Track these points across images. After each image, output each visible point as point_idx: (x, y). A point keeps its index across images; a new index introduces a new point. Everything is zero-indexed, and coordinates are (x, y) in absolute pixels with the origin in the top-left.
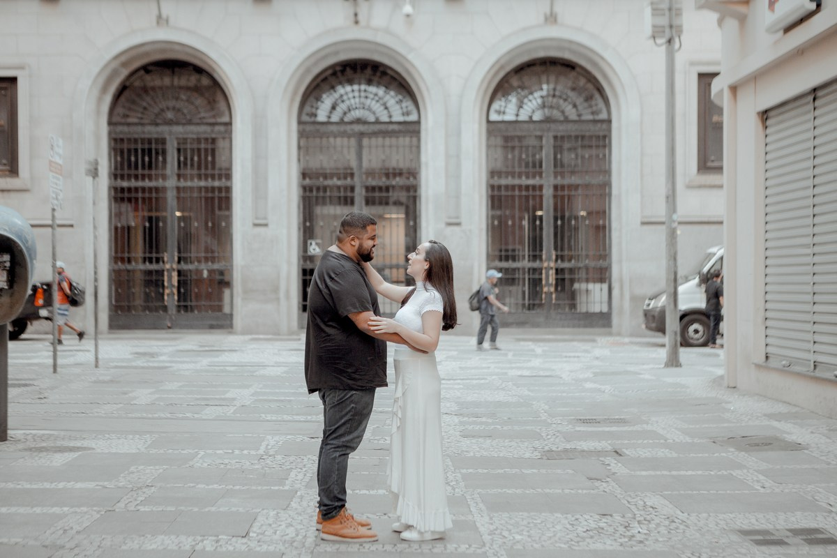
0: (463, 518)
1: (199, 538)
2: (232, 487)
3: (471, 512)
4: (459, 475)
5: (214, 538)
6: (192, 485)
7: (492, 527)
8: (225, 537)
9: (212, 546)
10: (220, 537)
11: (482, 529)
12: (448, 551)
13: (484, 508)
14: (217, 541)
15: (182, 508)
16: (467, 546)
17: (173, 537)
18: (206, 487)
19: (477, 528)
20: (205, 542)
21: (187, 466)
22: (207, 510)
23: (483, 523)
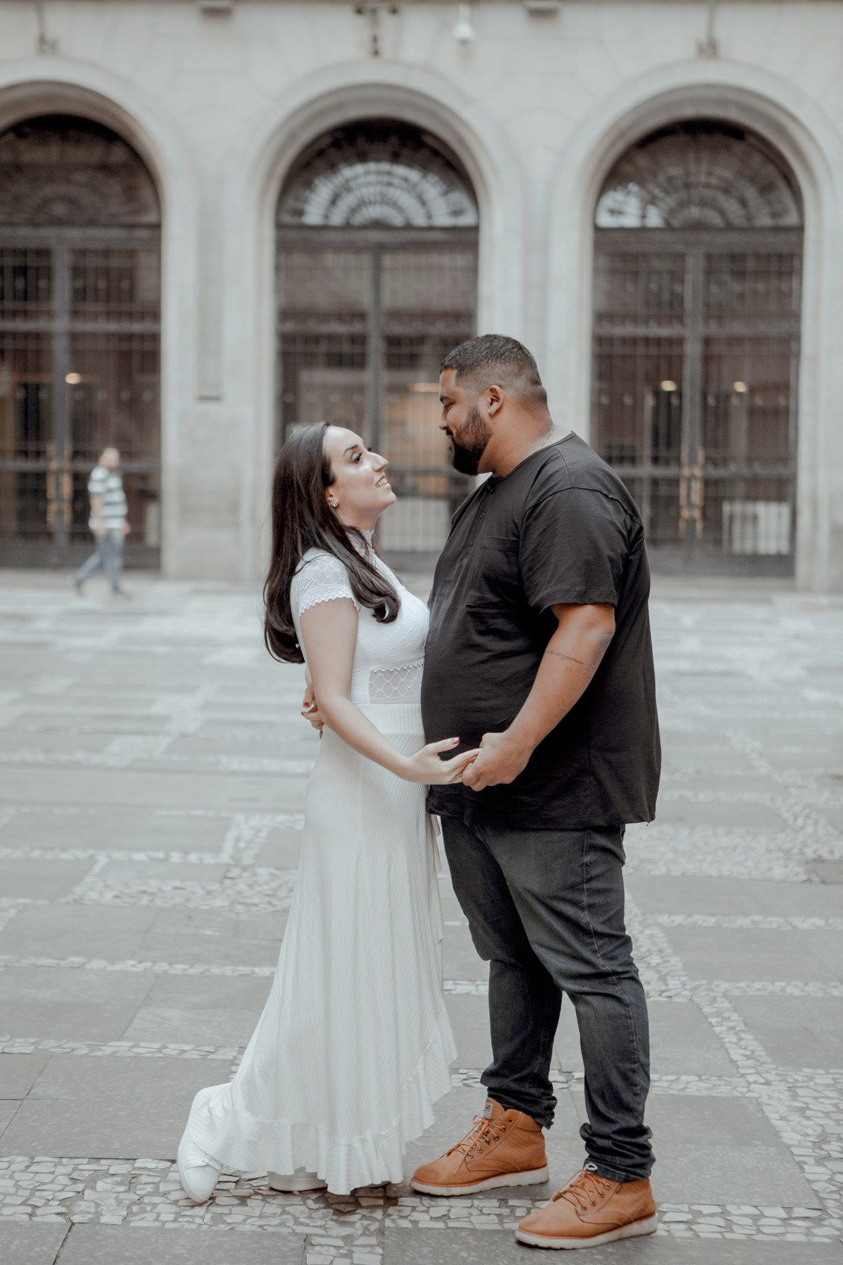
0: (724, 1090)
1: (87, 1167)
2: (165, 966)
3: (733, 1062)
4: (656, 931)
5: (121, 1168)
6: (77, 960)
7: (812, 1128)
8: (151, 1164)
9: (119, 1202)
10: (139, 1164)
11: (790, 1137)
12: (738, 1234)
13: (760, 1052)
14: (131, 1181)
15: (50, 1044)
16: (783, 1214)
17: (21, 1161)
18: (110, 968)
19: (777, 1133)
20: (100, 1185)
21: (70, 898)
22: (108, 1050)
23: (776, 1103)
